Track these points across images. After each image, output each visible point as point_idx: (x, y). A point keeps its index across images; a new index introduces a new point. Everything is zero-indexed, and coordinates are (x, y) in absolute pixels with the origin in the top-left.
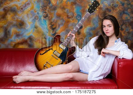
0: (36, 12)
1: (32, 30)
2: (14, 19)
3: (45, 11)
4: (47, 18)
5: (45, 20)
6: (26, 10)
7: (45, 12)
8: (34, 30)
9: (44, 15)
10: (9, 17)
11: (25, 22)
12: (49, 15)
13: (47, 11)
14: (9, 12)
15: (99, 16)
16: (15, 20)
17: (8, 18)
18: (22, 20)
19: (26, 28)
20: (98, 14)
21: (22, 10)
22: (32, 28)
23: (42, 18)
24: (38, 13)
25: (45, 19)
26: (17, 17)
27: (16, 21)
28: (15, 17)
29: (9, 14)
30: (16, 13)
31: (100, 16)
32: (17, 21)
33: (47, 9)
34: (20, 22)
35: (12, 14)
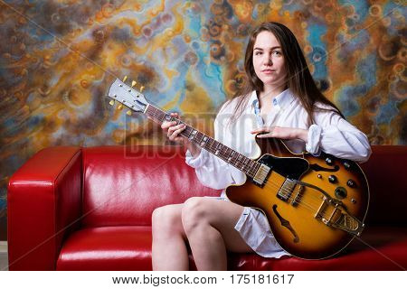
0: (189, 41)
1: (177, 95)
2: (124, 62)
3: (215, 39)
4: (223, 58)
5: (217, 66)
6: (158, 35)
7: (218, 43)
8: (182, 95)
9: (215, 49)
10: (109, 56)
11: (157, 71)
12: (228, 51)
13: (221, 39)
14: (110, 42)
15: (378, 54)
16: (128, 65)
17: (107, 60)
18: (148, 65)
19: (161, 90)
20: (375, 47)
21: (147, 37)
22: (176, 88)
23: (209, 59)
24: (195, 45)
25: (216, 62)
26: (133, 55)
27: (130, 67)
28: (126, 56)
29: (110, 48)
30: (130, 45)
31: (380, 51)
32: (133, 67)
33: (223, 33)
34: (143, 71)
35: (117, 47)
